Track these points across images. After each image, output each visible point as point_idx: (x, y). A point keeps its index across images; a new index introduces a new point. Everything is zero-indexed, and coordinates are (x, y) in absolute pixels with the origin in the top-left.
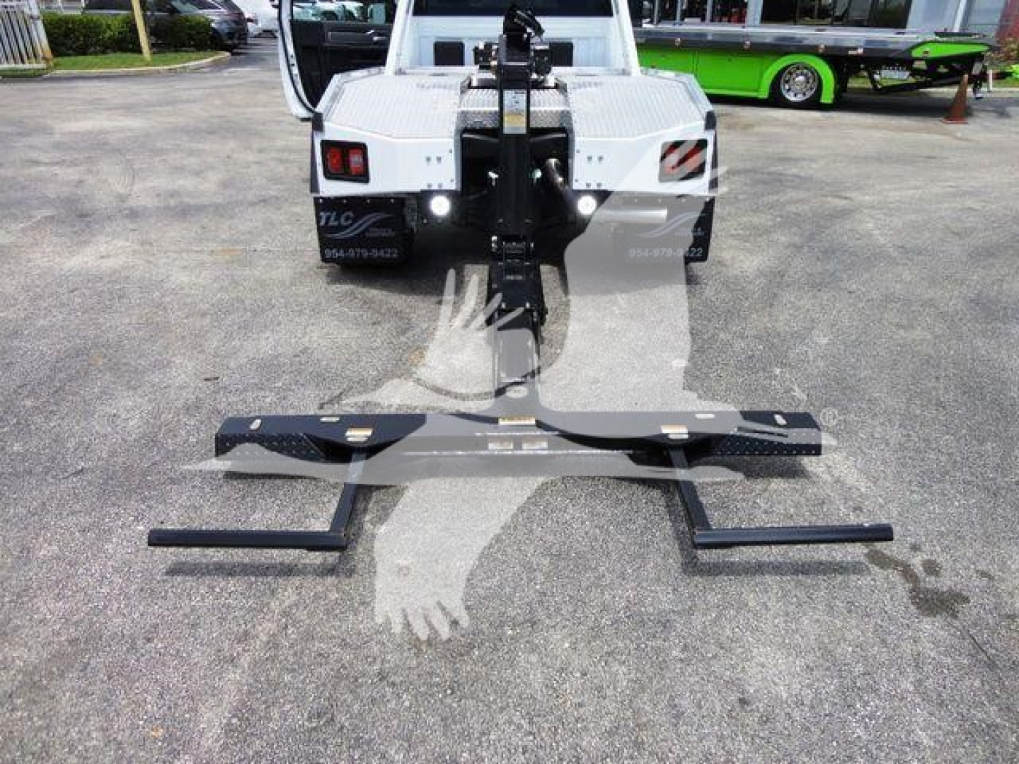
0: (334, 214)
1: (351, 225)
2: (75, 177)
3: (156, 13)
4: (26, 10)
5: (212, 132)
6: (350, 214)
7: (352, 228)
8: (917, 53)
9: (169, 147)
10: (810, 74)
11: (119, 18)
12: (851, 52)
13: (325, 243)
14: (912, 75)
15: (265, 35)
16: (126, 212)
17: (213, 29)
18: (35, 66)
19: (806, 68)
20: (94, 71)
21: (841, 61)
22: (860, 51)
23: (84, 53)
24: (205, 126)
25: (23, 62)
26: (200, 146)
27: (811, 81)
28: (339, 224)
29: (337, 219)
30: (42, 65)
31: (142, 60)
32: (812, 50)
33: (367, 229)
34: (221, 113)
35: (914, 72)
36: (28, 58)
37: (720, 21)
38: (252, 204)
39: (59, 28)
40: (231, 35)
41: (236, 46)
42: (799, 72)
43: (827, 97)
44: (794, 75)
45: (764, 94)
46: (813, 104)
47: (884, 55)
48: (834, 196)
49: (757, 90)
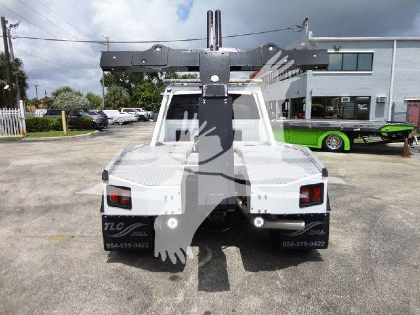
0: (113, 224)
1: (122, 230)
2: (4, 189)
3: (72, 117)
4: (19, 116)
5: (80, 165)
6: (123, 224)
7: (122, 232)
8: (383, 130)
9: (57, 172)
10: (338, 139)
11: (57, 118)
12: (355, 130)
13: (106, 240)
14: (382, 138)
15: (115, 123)
16: (18, 210)
17: (94, 122)
18: (19, 136)
19: (336, 136)
20: (42, 138)
21: (351, 133)
22: (359, 129)
23: (41, 131)
24: (78, 162)
25: (14, 134)
26: (72, 172)
27: (339, 141)
28: (116, 230)
29: (115, 226)
30: (22, 136)
31: (63, 134)
32: (338, 129)
33: (131, 232)
34: (87, 156)
35: (383, 137)
36: (17, 132)
37: (294, 118)
38: (84, 204)
39: (33, 122)
40: (101, 124)
41: (103, 128)
42: (333, 137)
43: (347, 147)
44: (331, 139)
45: (319, 146)
46: (341, 150)
47: (370, 131)
48: (371, 197)
49: (317, 145)
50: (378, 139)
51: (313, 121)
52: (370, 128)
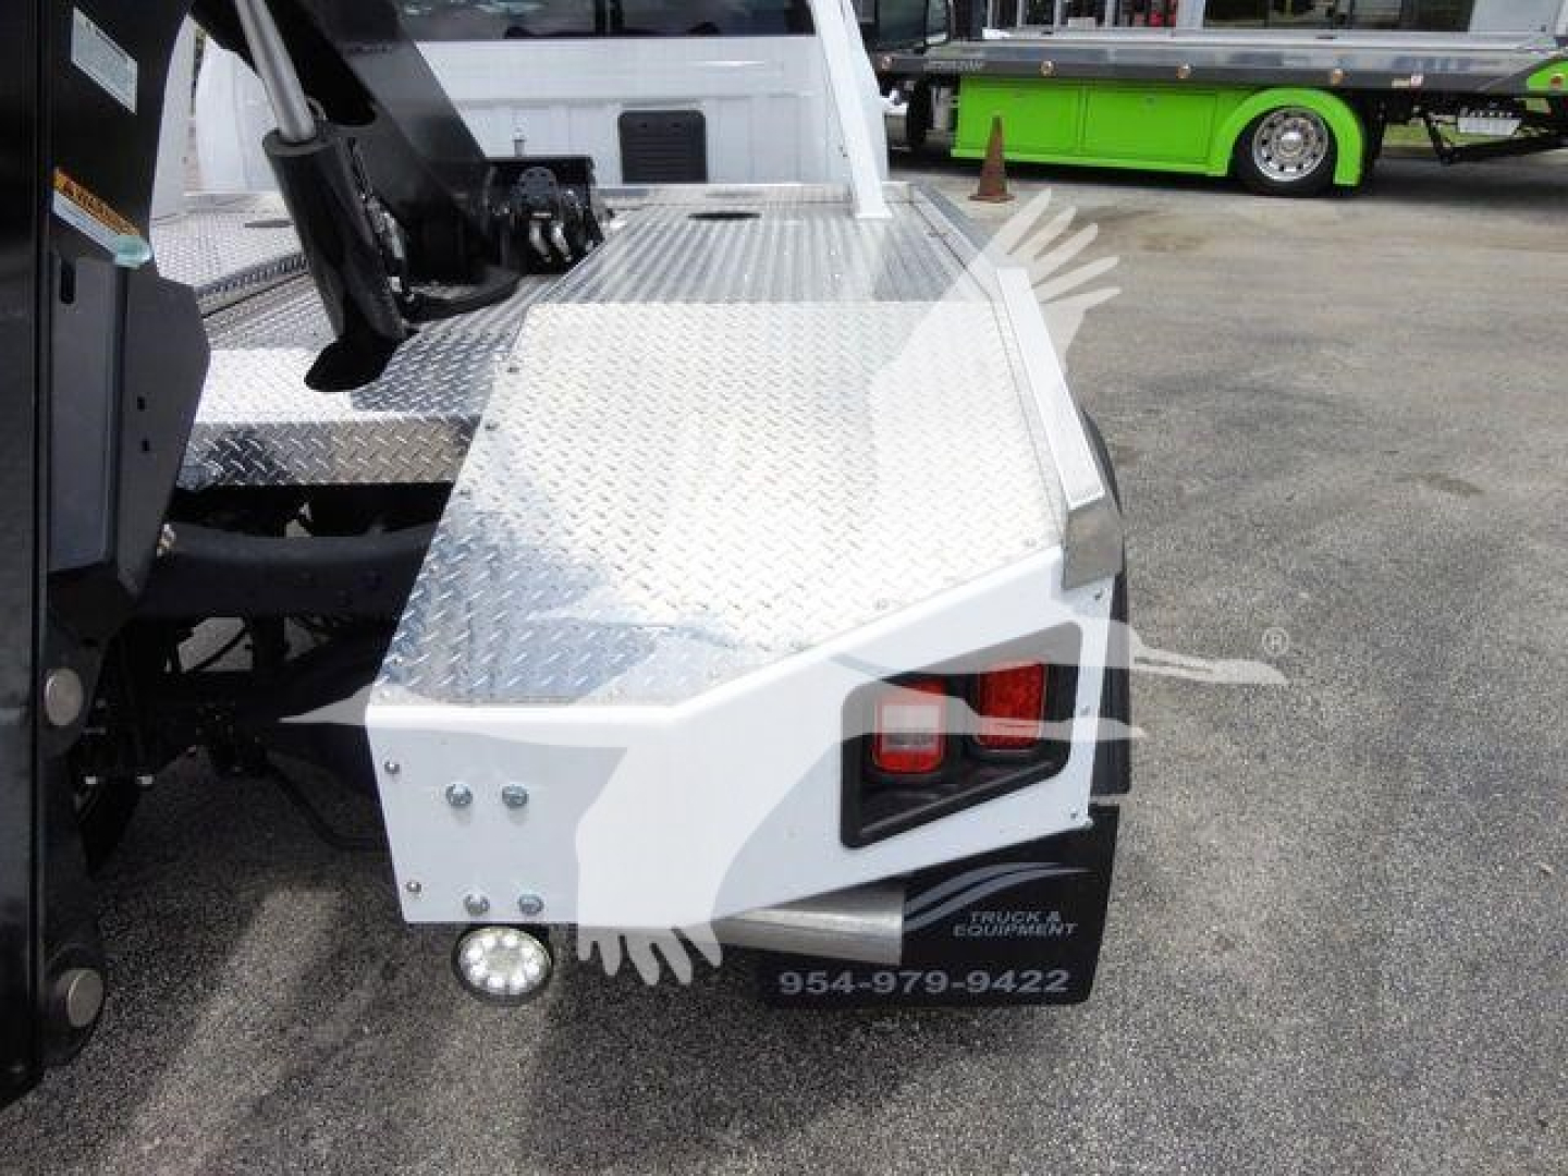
8: (1537, 83)
10: (1311, 128)
12: (1397, 84)
14: (1521, 126)
19: (1303, 115)
21: (1375, 99)
22: (1417, 81)
27: (1313, 139)
32: (1315, 80)
35: (1529, 118)
37: (1131, 23)
42: (1288, 123)
43: (1348, 172)
44: (1279, 130)
45: (1219, 167)
46: (1320, 186)
47: (1468, 87)
48: (1431, 480)
49: (1206, 160)
50: (1504, 128)
51: (1210, 40)
52: (1474, 69)
